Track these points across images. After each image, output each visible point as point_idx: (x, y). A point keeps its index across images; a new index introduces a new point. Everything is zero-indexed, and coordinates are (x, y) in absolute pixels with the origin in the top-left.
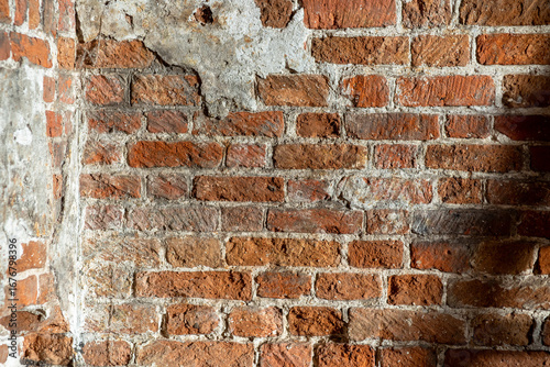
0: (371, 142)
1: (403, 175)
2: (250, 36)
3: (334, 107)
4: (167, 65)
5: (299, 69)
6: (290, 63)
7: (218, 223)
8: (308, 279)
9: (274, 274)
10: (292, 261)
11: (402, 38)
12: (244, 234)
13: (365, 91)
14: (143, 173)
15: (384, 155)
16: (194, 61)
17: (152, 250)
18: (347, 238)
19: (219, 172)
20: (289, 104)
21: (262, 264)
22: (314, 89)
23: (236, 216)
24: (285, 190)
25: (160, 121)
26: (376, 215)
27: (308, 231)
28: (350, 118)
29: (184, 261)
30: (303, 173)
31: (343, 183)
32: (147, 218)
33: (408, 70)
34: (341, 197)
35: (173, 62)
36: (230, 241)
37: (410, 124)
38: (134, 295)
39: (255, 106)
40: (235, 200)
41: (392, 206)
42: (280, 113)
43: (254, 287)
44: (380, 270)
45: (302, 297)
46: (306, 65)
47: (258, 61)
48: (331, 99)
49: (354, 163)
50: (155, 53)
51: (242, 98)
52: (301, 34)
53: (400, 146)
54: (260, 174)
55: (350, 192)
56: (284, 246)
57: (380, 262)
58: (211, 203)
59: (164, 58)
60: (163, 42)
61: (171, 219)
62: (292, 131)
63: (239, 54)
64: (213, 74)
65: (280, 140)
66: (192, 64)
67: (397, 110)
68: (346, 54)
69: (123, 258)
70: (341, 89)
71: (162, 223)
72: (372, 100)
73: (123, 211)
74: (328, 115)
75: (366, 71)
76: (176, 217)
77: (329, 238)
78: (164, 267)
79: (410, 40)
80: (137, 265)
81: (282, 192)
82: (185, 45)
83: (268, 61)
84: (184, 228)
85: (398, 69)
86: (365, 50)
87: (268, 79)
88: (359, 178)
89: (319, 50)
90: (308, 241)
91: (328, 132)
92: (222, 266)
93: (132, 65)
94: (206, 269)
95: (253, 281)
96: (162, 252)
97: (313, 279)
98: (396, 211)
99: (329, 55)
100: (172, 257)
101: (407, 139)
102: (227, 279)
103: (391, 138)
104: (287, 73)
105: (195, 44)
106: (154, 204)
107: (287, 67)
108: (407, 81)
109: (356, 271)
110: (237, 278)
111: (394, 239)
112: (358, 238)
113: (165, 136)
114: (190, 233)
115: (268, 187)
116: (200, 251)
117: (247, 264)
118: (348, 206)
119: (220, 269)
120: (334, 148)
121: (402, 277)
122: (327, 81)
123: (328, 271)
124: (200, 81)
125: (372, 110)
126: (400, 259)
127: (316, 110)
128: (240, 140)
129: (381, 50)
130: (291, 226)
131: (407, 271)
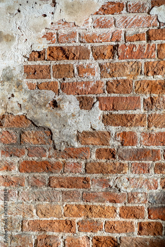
0: (130, 161)
1: (144, 176)
2: (75, 113)
3: (113, 146)
4: (37, 126)
5: (97, 129)
6: (92, 126)
7: (60, 198)
8: (101, 224)
9: (86, 221)
10: (94, 215)
11: (144, 115)
12: (72, 203)
13: (127, 139)
14: (26, 175)
15: (136, 168)
16: (49, 125)
17: (30, 210)
18: (119, 205)
19: (60, 175)
20: (92, 144)
21: (80, 216)
22: (104, 137)
23: (68, 195)
24: (91, 183)
25: (33, 151)
26: (132, 195)
27: (101, 202)
28: (120, 151)
29: (45, 215)
30: (99, 176)
31: (117, 180)
32: (28, 195)
33: (146, 129)
34: (116, 186)
35: (40, 125)
36: (66, 206)
37: (147, 154)
38: (22, 230)
39: (77, 145)
40: (68, 187)
41: (140, 191)
42: (88, 148)
43: (77, 227)
44: (134, 220)
45: (98, 232)
46: (100, 127)
47: (78, 125)
48: (111, 142)
49: (122, 171)
50: (31, 121)
51: (71, 142)
52: (98, 113)
53: (143, 163)
54: (79, 176)
55: (120, 184)
56: (90, 209)
57: (134, 216)
58: (57, 189)
59: (36, 123)
60: (35, 116)
61: (39, 196)
62: (94, 157)
63: (69, 121)
64: (57, 131)
65: (88, 161)
66: (48, 126)
67: (141, 147)
68: (118, 122)
69: (17, 214)
70: (116, 138)
71: (35, 198)
72: (130, 143)
73: (17, 192)
74: (110, 149)
75: (127, 130)
76: (41, 195)
77: (111, 205)
78: (36, 218)
79: (147, 116)
80: (23, 217)
81: (89, 184)
82: (45, 117)
83: (83, 125)
84: (45, 200)
85: (141, 129)
86: (127, 120)
87: (83, 133)
88: (125, 178)
89: (106, 120)
90: (101, 206)
91: (110, 157)
92: (62, 217)
93: (21, 126)
94: (55, 219)
95: (76, 224)
96: (34, 211)
97: (104, 223)
98: (141, 193)
99: (111, 122)
100: (39, 213)
101: (146, 160)
102: (64, 223)
103: (139, 160)
104: (92, 131)
105: (49, 117)
106: (31, 189)
107: (91, 128)
108: (146, 135)
109: (123, 220)
110: (69, 223)
111: (140, 205)
112: (124, 205)
113: (36, 158)
114: (48, 203)
115: (83, 182)
116: (52, 211)
117: (74, 217)
118: (119, 190)
119: (61, 219)
120: (113, 164)
121: (144, 223)
122: (110, 134)
123: (111, 220)
124: (52, 134)
125: (130, 147)
126: (143, 215)
127: (104, 147)
128: (70, 160)
129: (134, 120)
130: (93, 199)
131: (146, 220)
